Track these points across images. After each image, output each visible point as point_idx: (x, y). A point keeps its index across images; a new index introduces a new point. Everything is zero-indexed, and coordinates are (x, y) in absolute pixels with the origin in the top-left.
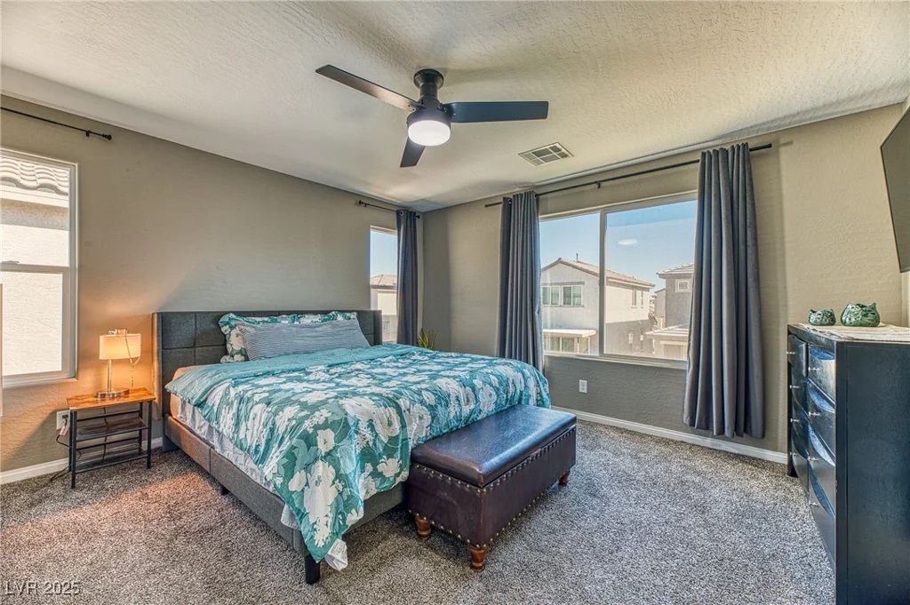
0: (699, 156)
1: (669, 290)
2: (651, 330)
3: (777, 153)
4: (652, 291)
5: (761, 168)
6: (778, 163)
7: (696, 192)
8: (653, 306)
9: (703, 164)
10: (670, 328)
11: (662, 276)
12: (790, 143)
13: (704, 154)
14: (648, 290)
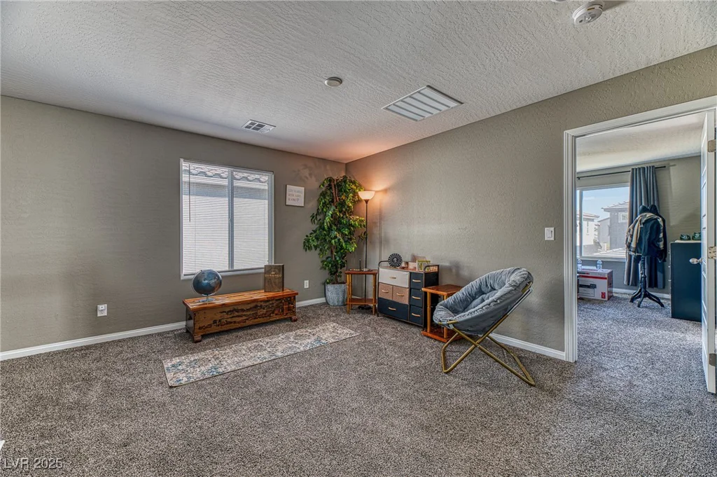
0: (630, 170)
1: (613, 219)
2: (596, 252)
3: (669, 169)
4: (596, 221)
5: (661, 174)
6: (669, 173)
7: (629, 184)
8: (597, 233)
9: (633, 173)
10: (614, 250)
11: (605, 210)
12: (674, 165)
13: (633, 169)
14: (593, 220)
